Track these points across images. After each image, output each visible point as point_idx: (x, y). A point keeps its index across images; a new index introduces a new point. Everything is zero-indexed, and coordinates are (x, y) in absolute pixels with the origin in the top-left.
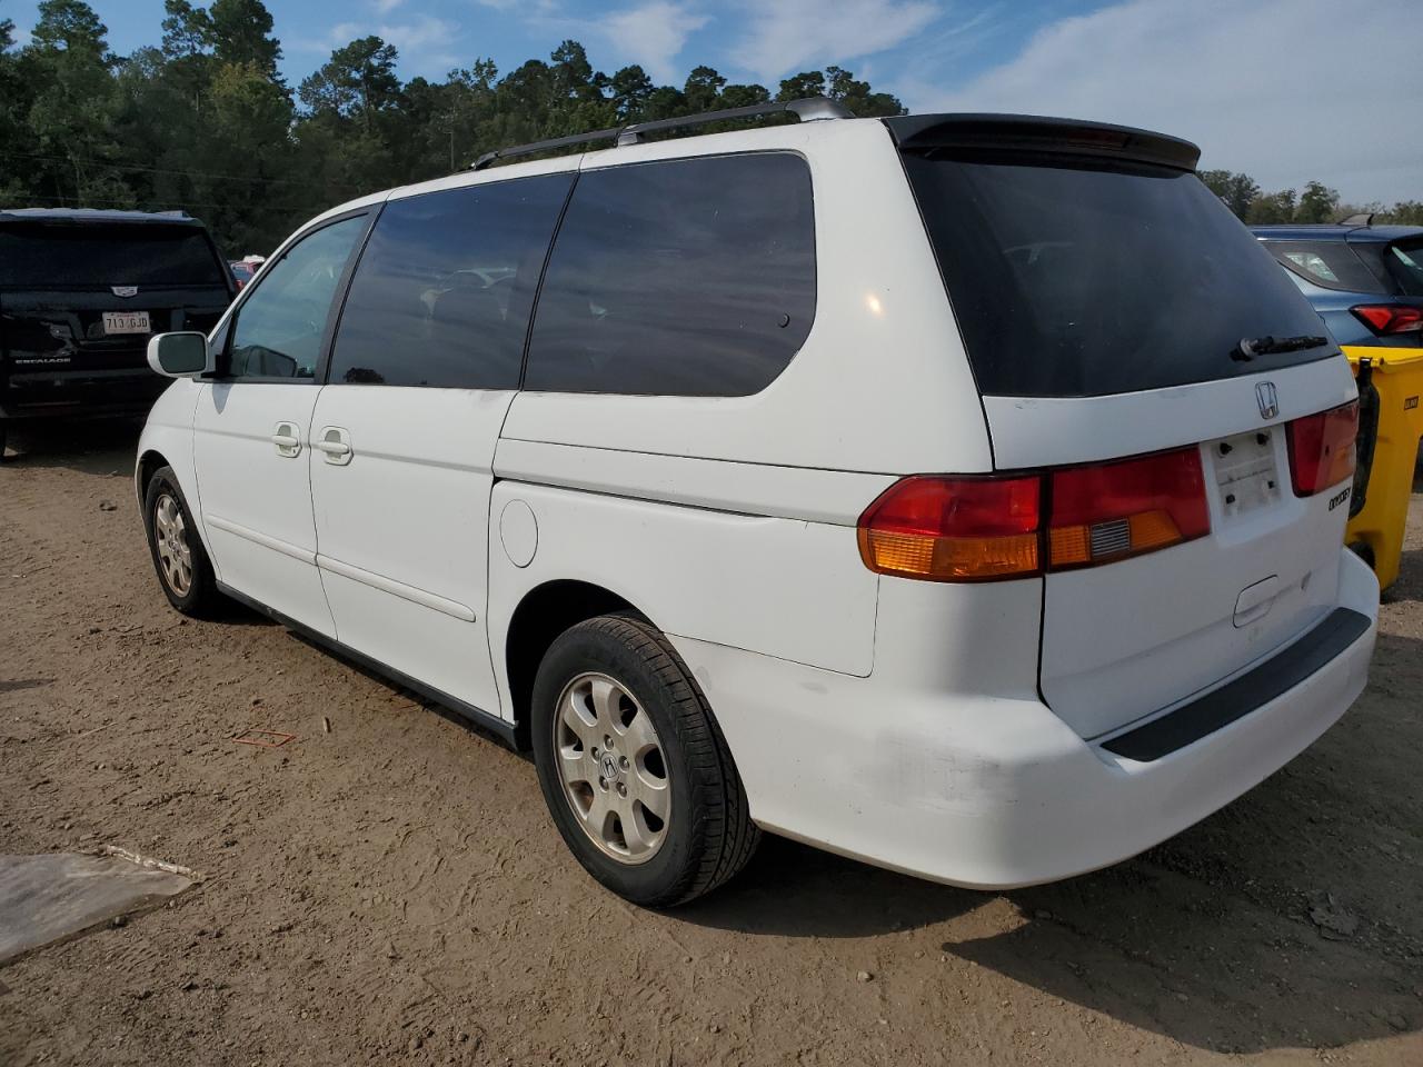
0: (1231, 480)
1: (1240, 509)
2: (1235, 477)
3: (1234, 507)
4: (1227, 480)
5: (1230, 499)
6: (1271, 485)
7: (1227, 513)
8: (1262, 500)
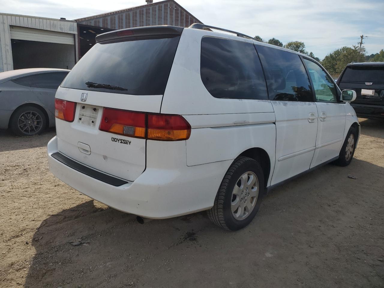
0: (83, 115)
1: (82, 122)
2: (84, 115)
3: (81, 121)
4: (82, 115)
5: (80, 119)
6: (93, 122)
7: (79, 122)
8: (89, 124)
